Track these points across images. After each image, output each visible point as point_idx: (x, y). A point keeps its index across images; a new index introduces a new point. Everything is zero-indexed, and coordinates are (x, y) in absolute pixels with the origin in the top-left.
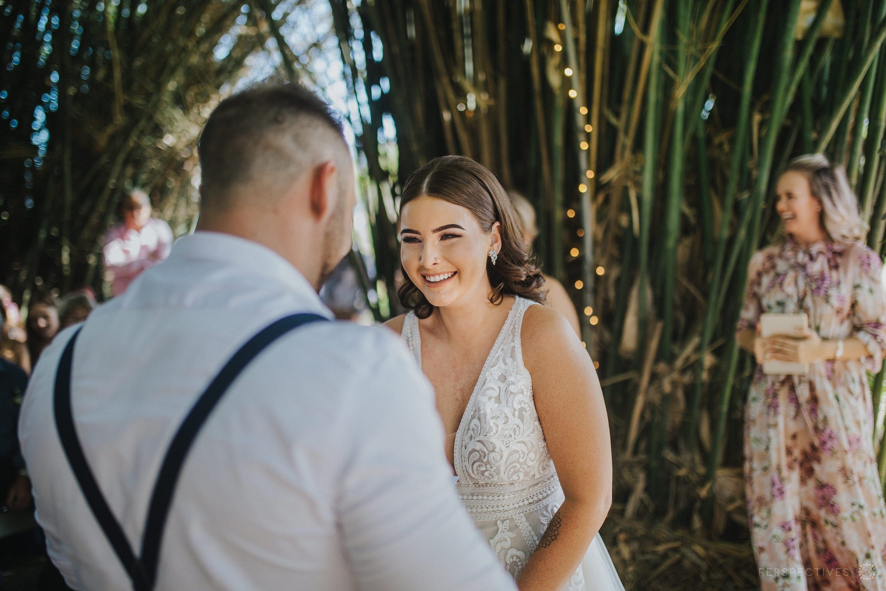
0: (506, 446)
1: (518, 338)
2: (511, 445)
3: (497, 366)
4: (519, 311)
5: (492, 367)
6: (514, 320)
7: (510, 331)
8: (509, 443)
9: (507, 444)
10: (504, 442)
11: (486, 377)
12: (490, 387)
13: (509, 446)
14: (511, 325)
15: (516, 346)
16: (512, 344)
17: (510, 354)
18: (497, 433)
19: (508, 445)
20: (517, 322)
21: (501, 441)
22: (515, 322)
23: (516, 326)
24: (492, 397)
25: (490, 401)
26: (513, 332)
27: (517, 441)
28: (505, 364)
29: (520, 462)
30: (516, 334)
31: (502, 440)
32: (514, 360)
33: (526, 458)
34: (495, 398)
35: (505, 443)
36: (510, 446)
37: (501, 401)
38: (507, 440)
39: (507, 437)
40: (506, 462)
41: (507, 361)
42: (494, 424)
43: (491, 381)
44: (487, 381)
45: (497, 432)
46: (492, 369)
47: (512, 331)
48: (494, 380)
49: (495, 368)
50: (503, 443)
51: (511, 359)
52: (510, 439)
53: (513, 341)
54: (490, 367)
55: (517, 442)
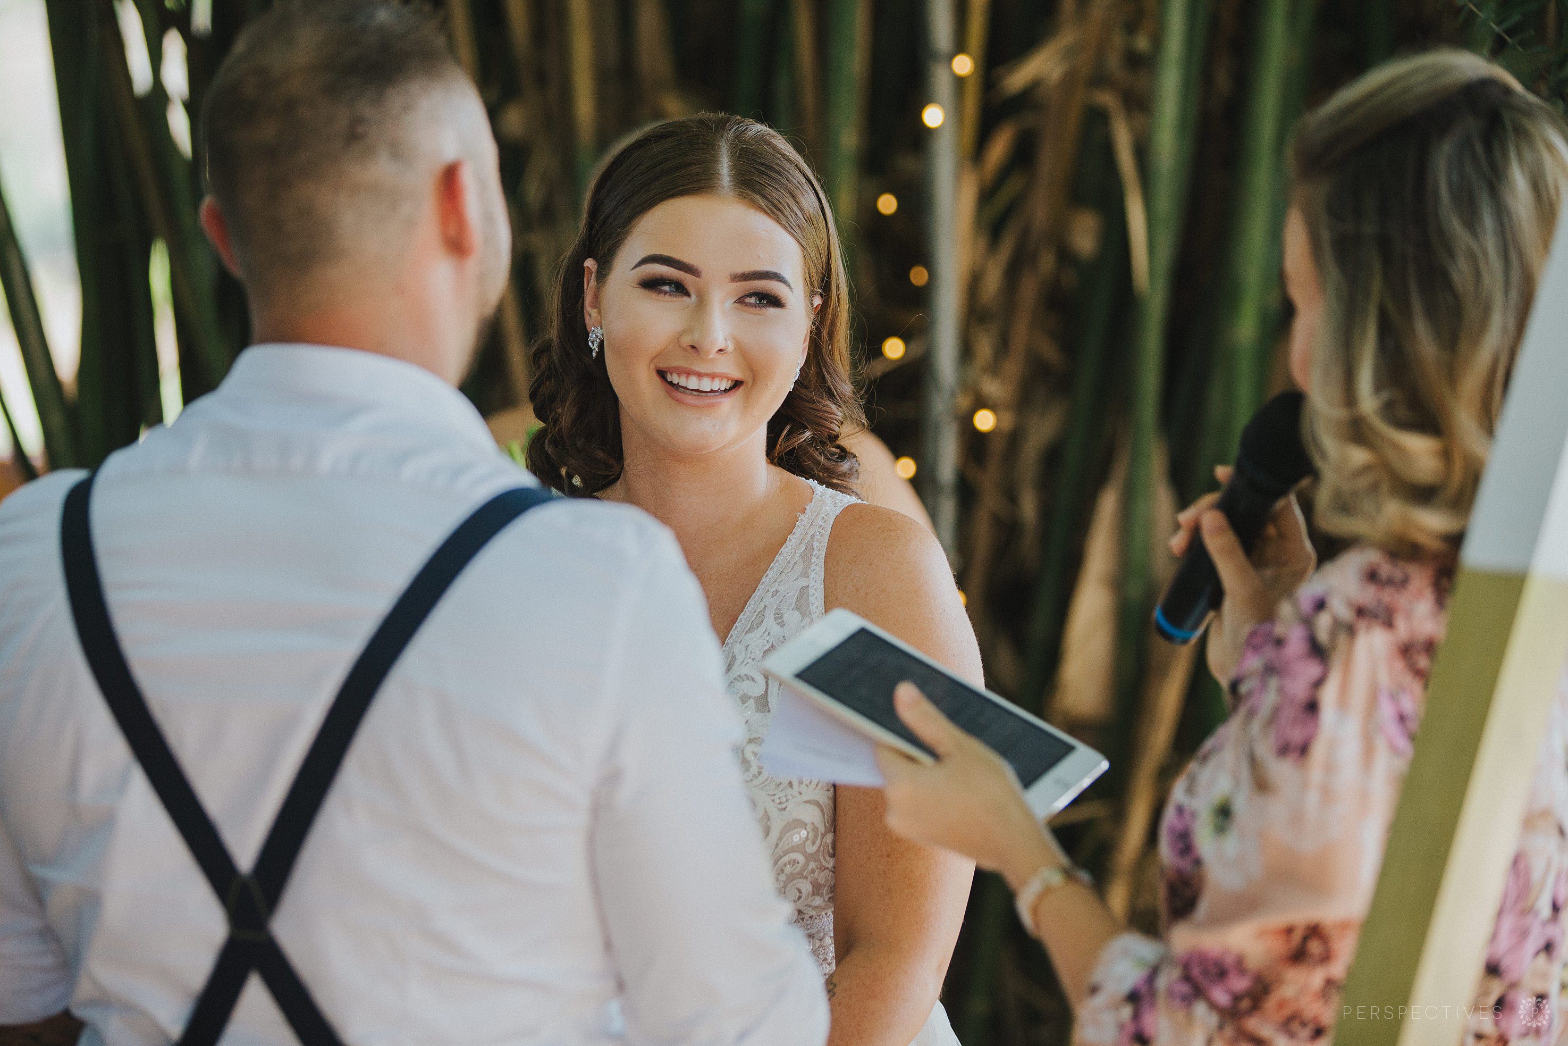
0: (780, 806)
1: (817, 568)
2: (790, 806)
3: (762, 629)
4: (822, 515)
5: (749, 631)
6: (810, 533)
7: (798, 555)
8: (787, 800)
9: (781, 803)
10: (777, 796)
11: (735, 653)
12: (745, 675)
13: (786, 808)
14: (801, 543)
15: (811, 585)
16: (803, 582)
17: (794, 602)
18: (759, 775)
19: (784, 806)
20: (817, 537)
21: (769, 795)
22: (813, 536)
23: (816, 545)
24: (750, 697)
25: (745, 705)
26: (806, 557)
27: (805, 798)
28: (782, 624)
29: (805, 851)
30: (813, 561)
31: (771, 793)
32: (803, 616)
33: (819, 845)
34: (757, 699)
35: (778, 801)
36: (788, 808)
37: (769, 708)
38: (782, 794)
39: (781, 787)
40: (777, 845)
41: (786, 617)
42: (755, 754)
43: (745, 663)
44: (738, 662)
45: (760, 773)
46: (751, 635)
47: (801, 556)
48: (753, 659)
49: (758, 633)
50: (773, 801)
51: (797, 614)
52: (789, 791)
53: (805, 575)
54: (744, 634)
55: (804, 802)
